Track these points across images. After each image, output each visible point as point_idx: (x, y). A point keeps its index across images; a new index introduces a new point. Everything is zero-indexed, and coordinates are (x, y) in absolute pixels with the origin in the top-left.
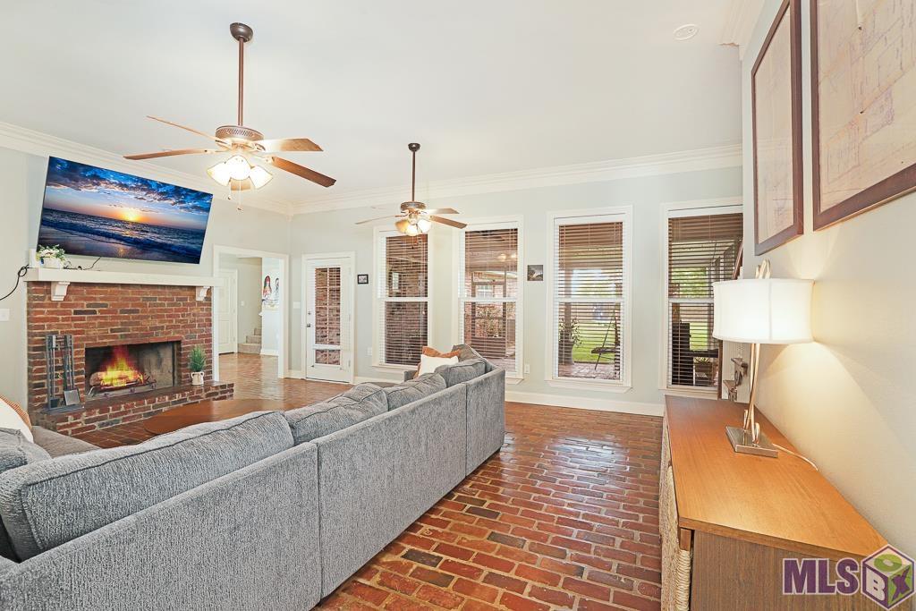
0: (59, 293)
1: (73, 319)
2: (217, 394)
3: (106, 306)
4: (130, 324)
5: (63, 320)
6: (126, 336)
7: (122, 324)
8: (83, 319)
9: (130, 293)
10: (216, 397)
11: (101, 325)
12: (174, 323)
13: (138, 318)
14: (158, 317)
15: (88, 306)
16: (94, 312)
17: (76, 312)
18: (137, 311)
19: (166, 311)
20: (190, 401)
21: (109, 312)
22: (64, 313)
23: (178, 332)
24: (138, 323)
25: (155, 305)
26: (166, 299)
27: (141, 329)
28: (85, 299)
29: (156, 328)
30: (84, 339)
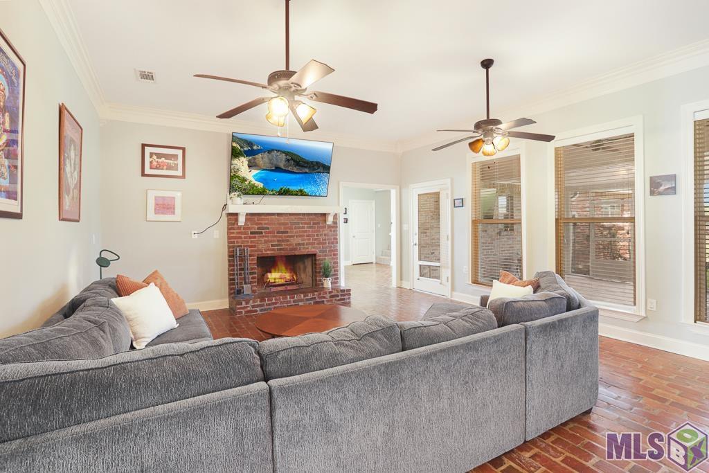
0: (242, 220)
1: (250, 238)
2: (338, 296)
3: (268, 228)
4: (283, 241)
5: (245, 238)
6: (280, 249)
7: (278, 241)
8: (255, 237)
9: (282, 219)
10: (338, 298)
11: (266, 242)
12: (311, 241)
13: (288, 237)
14: (300, 236)
15: (258, 228)
16: (261, 233)
17: (251, 233)
18: (287, 232)
19: (305, 232)
20: (318, 300)
21: (270, 232)
22: (245, 233)
23: (314, 248)
24: (287, 241)
25: (299, 228)
26: (305, 223)
27: (290, 245)
28: (257, 224)
29: (299, 244)
30: (256, 251)
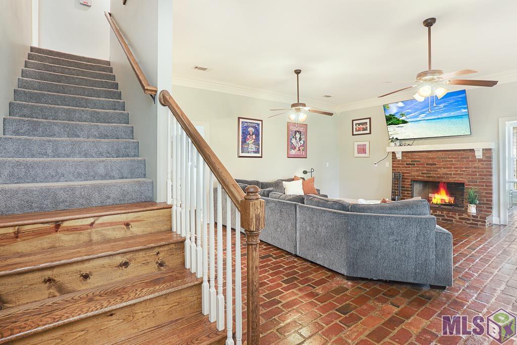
0: (399, 156)
1: (406, 167)
2: (469, 220)
3: (419, 161)
4: (431, 171)
6: (429, 177)
7: (427, 170)
8: (409, 167)
9: (430, 155)
10: (468, 222)
11: (417, 171)
12: (459, 172)
13: (435, 168)
14: (448, 168)
15: (411, 161)
17: (407, 164)
18: (435, 164)
19: (453, 164)
21: (421, 164)
22: (402, 164)
23: (462, 178)
24: (436, 171)
25: (447, 161)
26: (453, 158)
27: (437, 174)
28: (411, 159)
29: (447, 174)
30: (410, 176)
